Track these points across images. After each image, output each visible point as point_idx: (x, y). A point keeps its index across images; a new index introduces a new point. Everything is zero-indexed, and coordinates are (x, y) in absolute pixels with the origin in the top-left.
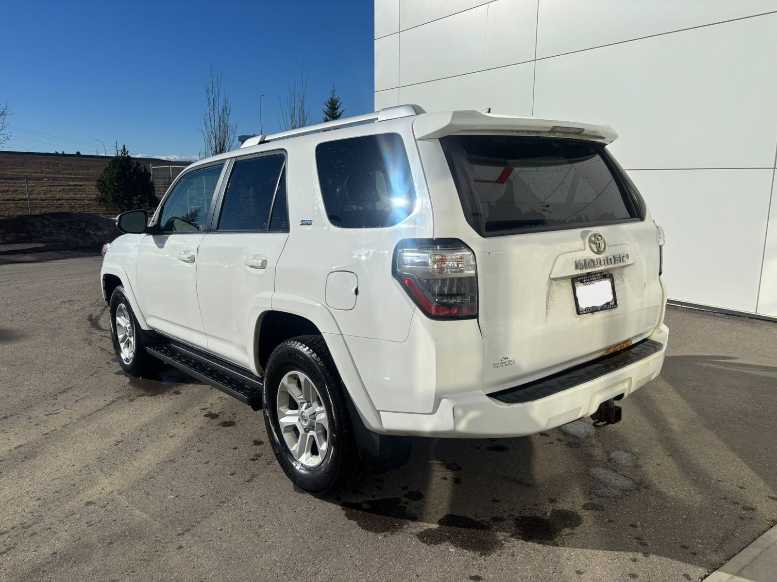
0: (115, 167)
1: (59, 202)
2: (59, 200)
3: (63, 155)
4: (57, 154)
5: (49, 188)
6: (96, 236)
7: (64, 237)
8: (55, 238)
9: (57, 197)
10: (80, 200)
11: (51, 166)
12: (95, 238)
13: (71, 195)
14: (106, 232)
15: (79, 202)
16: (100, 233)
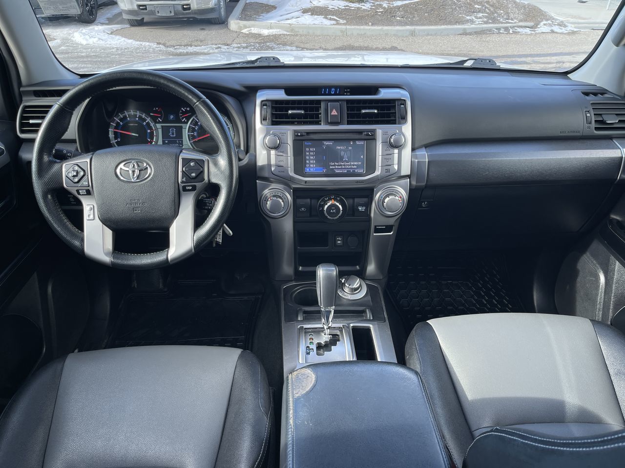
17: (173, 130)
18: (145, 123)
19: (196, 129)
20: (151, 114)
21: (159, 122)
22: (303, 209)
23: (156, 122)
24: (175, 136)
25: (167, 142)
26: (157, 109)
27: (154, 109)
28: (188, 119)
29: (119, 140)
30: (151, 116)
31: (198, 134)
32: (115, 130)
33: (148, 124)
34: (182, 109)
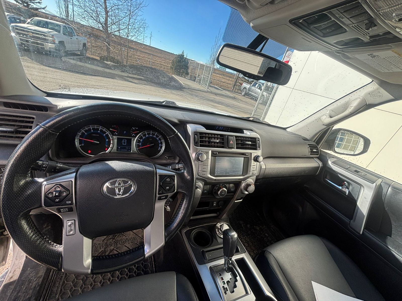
0: (178, 57)
1: (162, 66)
2: (162, 65)
3: (173, 54)
4: (172, 53)
5: (161, 61)
6: (162, 80)
7: (151, 77)
8: (148, 77)
9: (162, 64)
10: (168, 67)
11: (168, 56)
12: (161, 80)
13: (166, 64)
14: (165, 79)
15: (167, 67)
16: (164, 79)
17: (125, 141)
18: (104, 135)
19: (141, 141)
20: (110, 129)
21: (115, 135)
22: (205, 191)
23: (113, 135)
24: (126, 144)
25: (119, 148)
26: (115, 126)
27: (113, 126)
28: (137, 134)
29: (83, 145)
30: (110, 131)
31: (142, 144)
32: (80, 138)
33: (107, 135)
34: (133, 128)
